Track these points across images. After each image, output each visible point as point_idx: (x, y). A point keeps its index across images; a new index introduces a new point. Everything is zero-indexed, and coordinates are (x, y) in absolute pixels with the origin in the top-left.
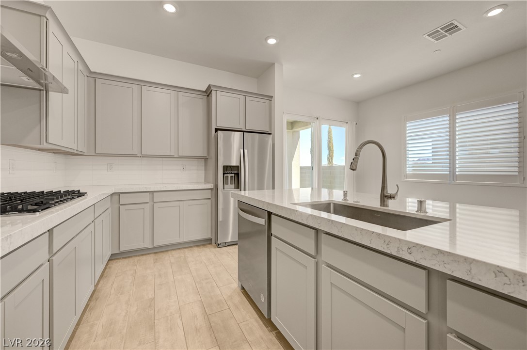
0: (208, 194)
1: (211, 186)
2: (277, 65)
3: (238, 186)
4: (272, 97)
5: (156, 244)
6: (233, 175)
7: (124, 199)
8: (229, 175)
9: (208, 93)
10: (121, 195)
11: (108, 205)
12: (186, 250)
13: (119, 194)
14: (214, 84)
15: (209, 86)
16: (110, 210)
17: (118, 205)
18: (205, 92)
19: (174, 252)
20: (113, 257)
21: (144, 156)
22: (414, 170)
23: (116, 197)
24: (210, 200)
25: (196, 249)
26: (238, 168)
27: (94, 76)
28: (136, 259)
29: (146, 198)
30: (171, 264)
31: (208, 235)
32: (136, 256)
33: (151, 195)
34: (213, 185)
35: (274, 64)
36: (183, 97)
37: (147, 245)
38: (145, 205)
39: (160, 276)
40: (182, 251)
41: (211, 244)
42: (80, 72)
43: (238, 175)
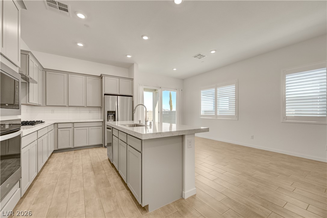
0: (101, 124)
1: (102, 120)
2: (135, 65)
3: (115, 120)
4: (133, 79)
5: (75, 146)
6: (113, 115)
7: (60, 126)
8: (111, 116)
9: (101, 77)
10: (58, 124)
11: (53, 128)
12: (90, 149)
13: (57, 123)
14: (103, 74)
15: (101, 75)
16: (53, 130)
17: (57, 129)
18: (100, 76)
19: (83, 150)
20: (55, 152)
21: (69, 106)
22: (205, 113)
23: (56, 125)
24: (102, 127)
25: (94, 149)
26: (115, 112)
27: (45, 70)
28: (66, 152)
29: (71, 125)
30: (82, 153)
31: (100, 142)
32: (66, 151)
33: (73, 124)
34: (103, 120)
35: (134, 64)
36: (89, 79)
37: (71, 146)
38: (70, 128)
39: (76, 157)
40: (88, 149)
41: (102, 147)
42: (39, 70)
43: (115, 115)
